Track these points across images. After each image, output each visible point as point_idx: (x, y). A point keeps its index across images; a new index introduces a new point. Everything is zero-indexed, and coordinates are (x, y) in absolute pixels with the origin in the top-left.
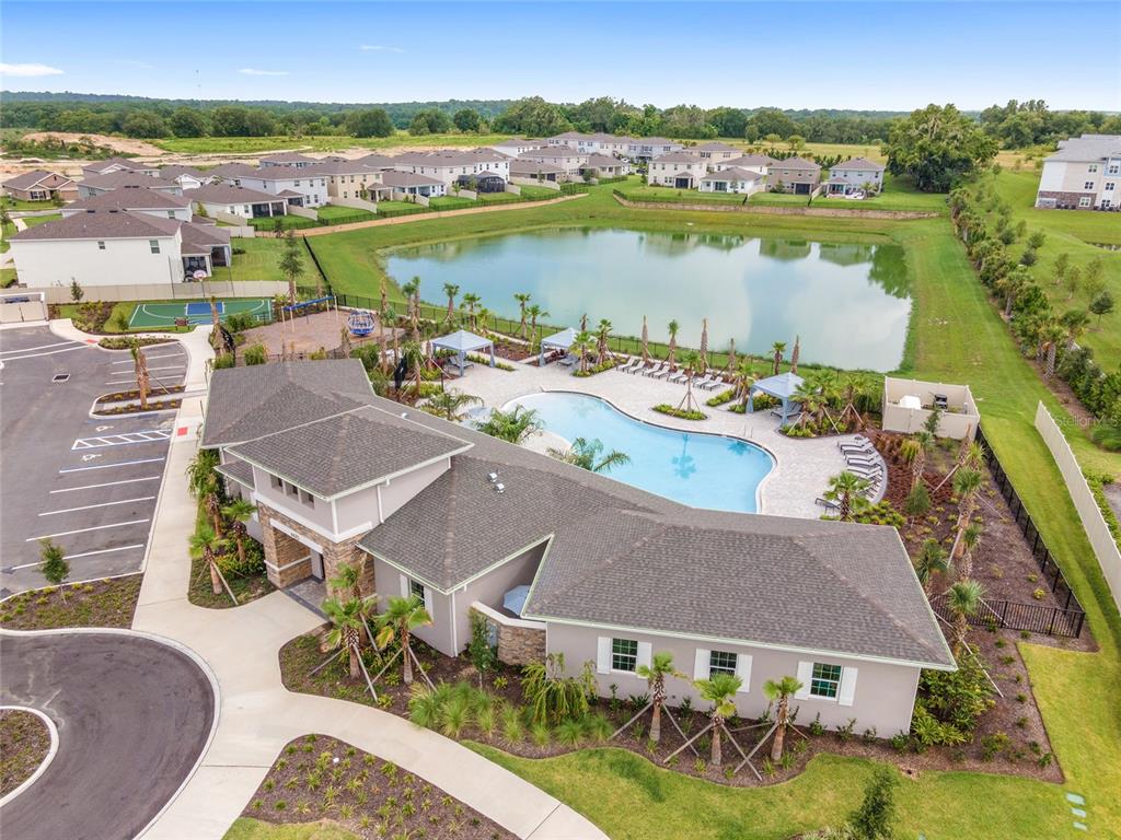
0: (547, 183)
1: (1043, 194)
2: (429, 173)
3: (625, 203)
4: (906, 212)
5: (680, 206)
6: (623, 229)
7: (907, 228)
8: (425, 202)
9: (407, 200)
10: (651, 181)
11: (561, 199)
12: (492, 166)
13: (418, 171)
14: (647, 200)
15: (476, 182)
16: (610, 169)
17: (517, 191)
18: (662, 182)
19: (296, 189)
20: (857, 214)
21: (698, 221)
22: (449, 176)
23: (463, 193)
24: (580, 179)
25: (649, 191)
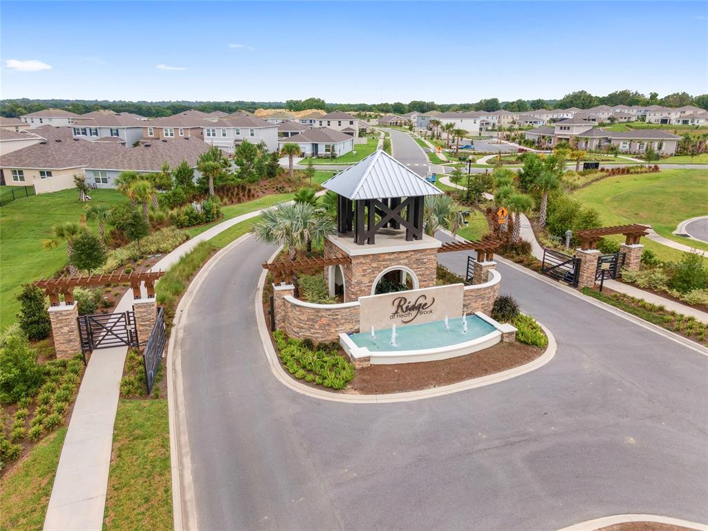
3: (632, 129)
10: (647, 122)
16: (625, 118)
18: (653, 121)
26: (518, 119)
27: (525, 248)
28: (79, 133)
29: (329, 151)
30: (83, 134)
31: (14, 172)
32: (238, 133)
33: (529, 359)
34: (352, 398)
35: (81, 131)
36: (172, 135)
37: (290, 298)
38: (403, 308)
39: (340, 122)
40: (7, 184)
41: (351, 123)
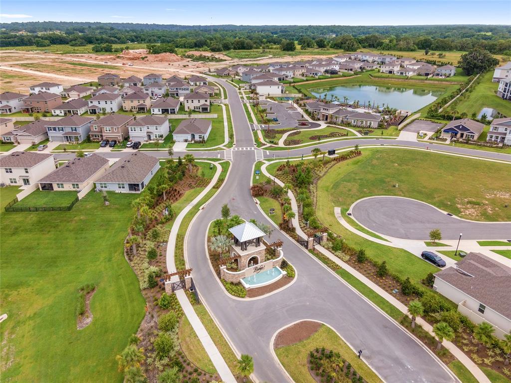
0: (350, 72)
1: (494, 78)
2: (317, 69)
3: (372, 78)
4: (455, 82)
5: (388, 79)
6: (371, 85)
7: (453, 87)
8: (317, 77)
9: (312, 77)
10: (381, 71)
11: (353, 77)
12: (334, 66)
13: (314, 68)
14: (378, 77)
15: (330, 71)
16: (370, 67)
17: (341, 74)
18: (385, 72)
19: (286, 74)
20: (440, 82)
21: (393, 84)
22: (323, 70)
23: (327, 75)
24: (360, 70)
25: (380, 74)
26: (305, 71)
27: (293, 230)
28: (51, 130)
29: (201, 138)
30: (54, 130)
31: (58, 184)
32: (148, 128)
33: (290, 282)
34: (247, 299)
35: (52, 129)
36: (109, 131)
37: (225, 270)
38: (256, 269)
39: (199, 100)
40: (55, 190)
41: (206, 101)
